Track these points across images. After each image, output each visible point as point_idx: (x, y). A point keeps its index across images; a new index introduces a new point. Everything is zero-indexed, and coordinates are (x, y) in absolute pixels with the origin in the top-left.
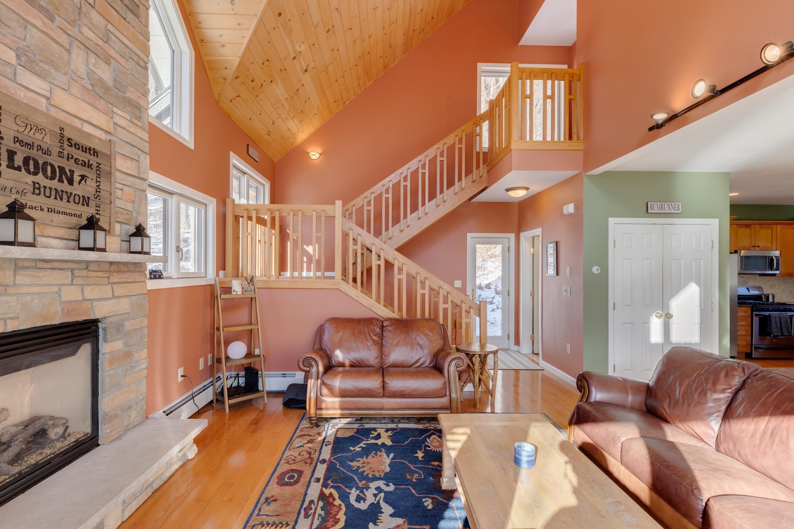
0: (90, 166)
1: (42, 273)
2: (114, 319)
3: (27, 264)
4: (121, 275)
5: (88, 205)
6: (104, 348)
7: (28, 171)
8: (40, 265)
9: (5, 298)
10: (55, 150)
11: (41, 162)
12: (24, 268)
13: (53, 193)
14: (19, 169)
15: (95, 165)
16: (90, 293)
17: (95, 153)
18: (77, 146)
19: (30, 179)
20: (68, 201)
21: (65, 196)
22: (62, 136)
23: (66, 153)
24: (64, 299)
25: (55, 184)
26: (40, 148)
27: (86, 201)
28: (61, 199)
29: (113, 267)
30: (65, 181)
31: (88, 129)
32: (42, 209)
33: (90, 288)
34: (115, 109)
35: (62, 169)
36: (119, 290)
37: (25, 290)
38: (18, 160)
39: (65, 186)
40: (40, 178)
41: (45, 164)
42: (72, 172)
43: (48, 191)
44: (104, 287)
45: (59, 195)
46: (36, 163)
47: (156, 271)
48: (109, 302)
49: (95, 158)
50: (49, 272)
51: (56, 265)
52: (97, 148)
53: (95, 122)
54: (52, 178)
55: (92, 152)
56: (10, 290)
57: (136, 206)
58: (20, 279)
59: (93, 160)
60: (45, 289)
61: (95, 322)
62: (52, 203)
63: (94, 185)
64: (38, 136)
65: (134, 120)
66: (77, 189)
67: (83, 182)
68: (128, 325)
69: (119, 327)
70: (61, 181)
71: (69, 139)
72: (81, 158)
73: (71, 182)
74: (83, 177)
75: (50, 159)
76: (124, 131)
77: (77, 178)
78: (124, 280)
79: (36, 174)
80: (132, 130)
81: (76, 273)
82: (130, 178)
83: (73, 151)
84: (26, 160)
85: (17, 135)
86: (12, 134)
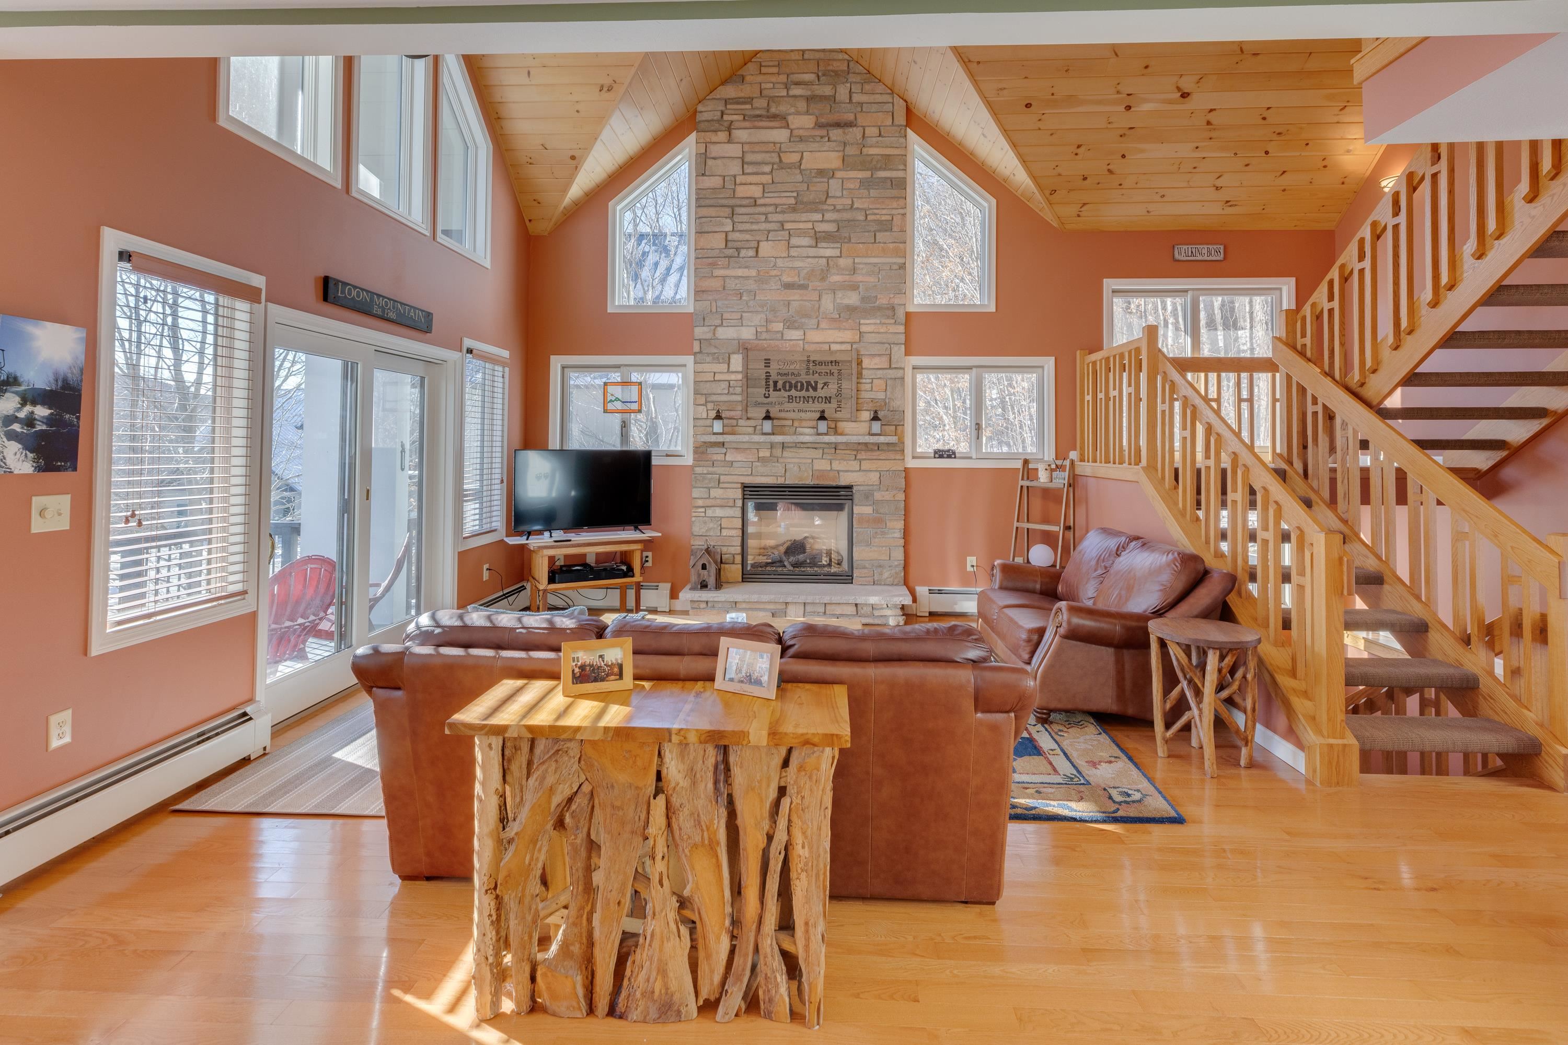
0: (832, 374)
1: (800, 450)
2: (862, 488)
3: (790, 445)
4: (869, 453)
5: (830, 403)
6: (857, 510)
7: (785, 390)
8: (798, 445)
9: (777, 464)
10: (803, 372)
11: (793, 382)
12: (788, 447)
13: (802, 399)
14: (780, 390)
15: (836, 372)
16: (836, 465)
17: (837, 362)
18: (821, 363)
19: (786, 394)
20: (813, 402)
21: (810, 400)
22: (808, 361)
23: (811, 371)
24: (815, 468)
25: (803, 393)
26: (793, 374)
27: (828, 400)
28: (808, 402)
29: (860, 447)
30: (811, 389)
31: (835, 347)
32: (794, 411)
33: (837, 462)
34: (862, 321)
35: (809, 383)
36: (866, 465)
37: (789, 460)
38: (780, 385)
39: (811, 393)
40: (793, 393)
41: (797, 382)
42: (816, 383)
43: (798, 399)
44: (852, 462)
45: (806, 399)
46: (790, 384)
47: (943, 451)
48: (855, 474)
49: (837, 368)
50: (805, 450)
51: (809, 445)
52: (838, 359)
53: (840, 340)
54: (801, 390)
55: (833, 364)
56: (781, 460)
57: (888, 393)
58: (786, 454)
59: (835, 369)
60: (804, 461)
61: (849, 487)
62: (801, 405)
63: (836, 386)
64: (792, 367)
65: (883, 321)
66: (821, 393)
67: (826, 387)
68: (878, 496)
69: (868, 496)
70: (807, 390)
71: (814, 362)
72: (823, 371)
73: (815, 389)
74: (825, 384)
75: (799, 379)
76: (873, 335)
77: (820, 386)
78: (874, 457)
79: (790, 390)
80: (882, 330)
81: (826, 450)
82: (881, 372)
83: (818, 368)
84: (784, 383)
85: (779, 371)
86: (776, 371)
